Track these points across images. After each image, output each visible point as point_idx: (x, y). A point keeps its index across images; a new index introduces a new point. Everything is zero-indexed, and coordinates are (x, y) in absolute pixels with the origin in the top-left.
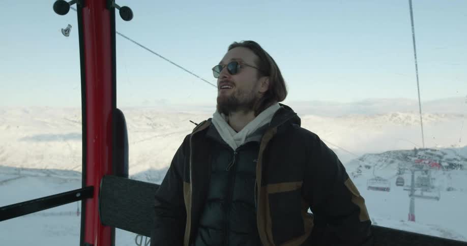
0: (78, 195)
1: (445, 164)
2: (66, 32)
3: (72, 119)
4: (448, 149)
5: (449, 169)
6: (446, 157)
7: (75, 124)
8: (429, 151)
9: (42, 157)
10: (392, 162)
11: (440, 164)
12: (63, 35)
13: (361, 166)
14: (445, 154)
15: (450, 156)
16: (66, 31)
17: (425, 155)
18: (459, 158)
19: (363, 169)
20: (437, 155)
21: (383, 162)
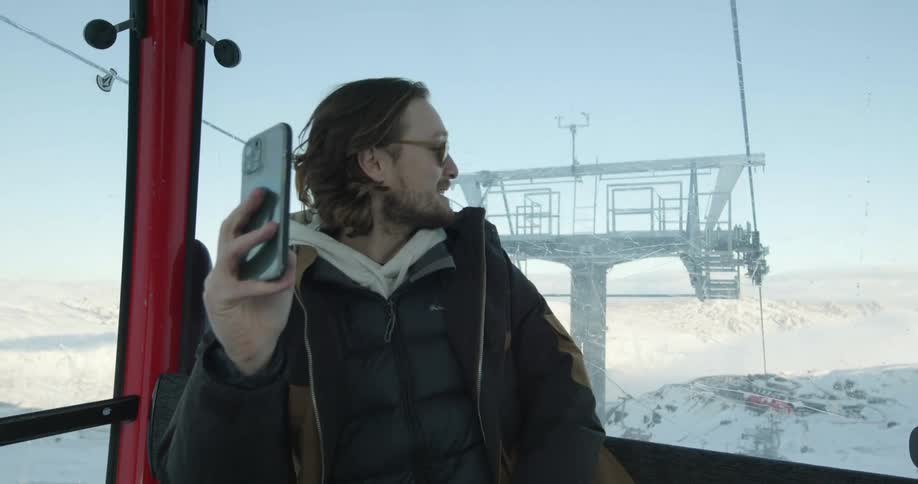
0: (107, 412)
1: (798, 404)
2: (105, 83)
3: (77, 305)
5: (806, 413)
6: (800, 392)
7: (84, 315)
8: (772, 381)
11: (790, 404)
12: (98, 88)
13: (659, 407)
14: (797, 385)
15: (806, 389)
16: (104, 80)
17: (765, 387)
18: (821, 394)
19: (663, 412)
20: (785, 388)
21: (697, 399)
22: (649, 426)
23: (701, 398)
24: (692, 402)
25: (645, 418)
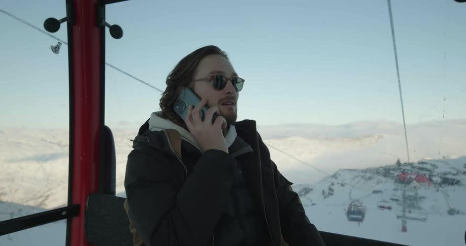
0: (64, 213)
1: (437, 179)
2: (56, 49)
3: (49, 140)
4: (438, 161)
5: (443, 185)
6: (436, 171)
7: (52, 145)
9: (12, 180)
10: (370, 178)
11: (430, 180)
12: (52, 52)
13: (333, 184)
14: (435, 167)
15: (442, 169)
16: (55, 48)
17: (411, 169)
18: (455, 172)
19: (335, 187)
20: (427, 170)
21: (360, 178)
22: (325, 197)
23: (362, 177)
24: (357, 180)
25: (323, 191)
